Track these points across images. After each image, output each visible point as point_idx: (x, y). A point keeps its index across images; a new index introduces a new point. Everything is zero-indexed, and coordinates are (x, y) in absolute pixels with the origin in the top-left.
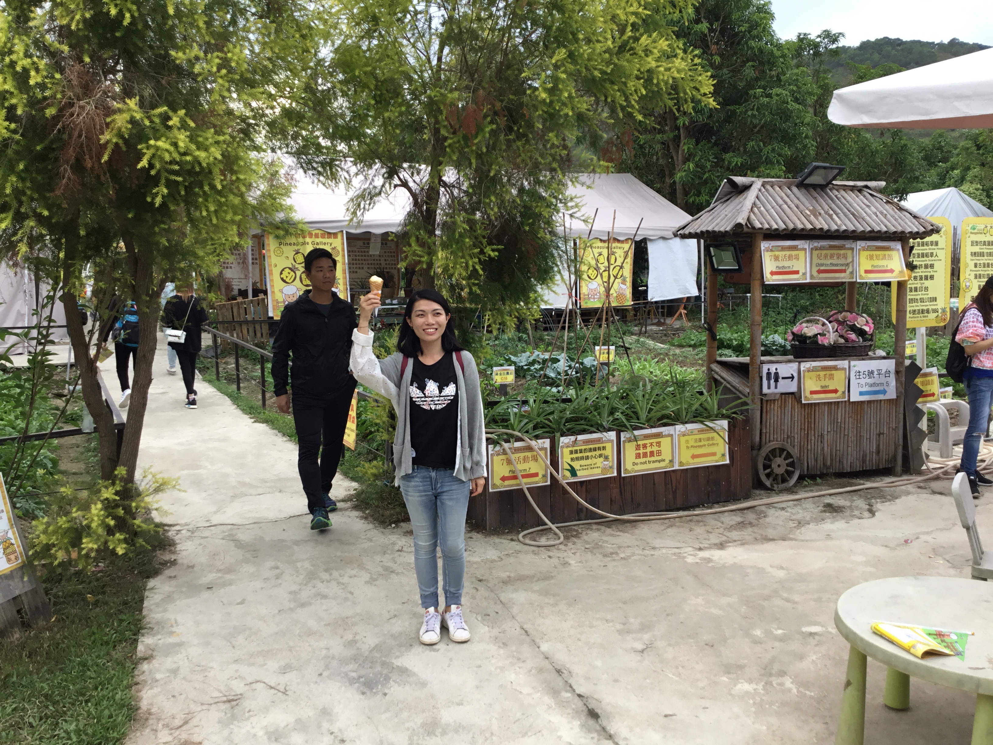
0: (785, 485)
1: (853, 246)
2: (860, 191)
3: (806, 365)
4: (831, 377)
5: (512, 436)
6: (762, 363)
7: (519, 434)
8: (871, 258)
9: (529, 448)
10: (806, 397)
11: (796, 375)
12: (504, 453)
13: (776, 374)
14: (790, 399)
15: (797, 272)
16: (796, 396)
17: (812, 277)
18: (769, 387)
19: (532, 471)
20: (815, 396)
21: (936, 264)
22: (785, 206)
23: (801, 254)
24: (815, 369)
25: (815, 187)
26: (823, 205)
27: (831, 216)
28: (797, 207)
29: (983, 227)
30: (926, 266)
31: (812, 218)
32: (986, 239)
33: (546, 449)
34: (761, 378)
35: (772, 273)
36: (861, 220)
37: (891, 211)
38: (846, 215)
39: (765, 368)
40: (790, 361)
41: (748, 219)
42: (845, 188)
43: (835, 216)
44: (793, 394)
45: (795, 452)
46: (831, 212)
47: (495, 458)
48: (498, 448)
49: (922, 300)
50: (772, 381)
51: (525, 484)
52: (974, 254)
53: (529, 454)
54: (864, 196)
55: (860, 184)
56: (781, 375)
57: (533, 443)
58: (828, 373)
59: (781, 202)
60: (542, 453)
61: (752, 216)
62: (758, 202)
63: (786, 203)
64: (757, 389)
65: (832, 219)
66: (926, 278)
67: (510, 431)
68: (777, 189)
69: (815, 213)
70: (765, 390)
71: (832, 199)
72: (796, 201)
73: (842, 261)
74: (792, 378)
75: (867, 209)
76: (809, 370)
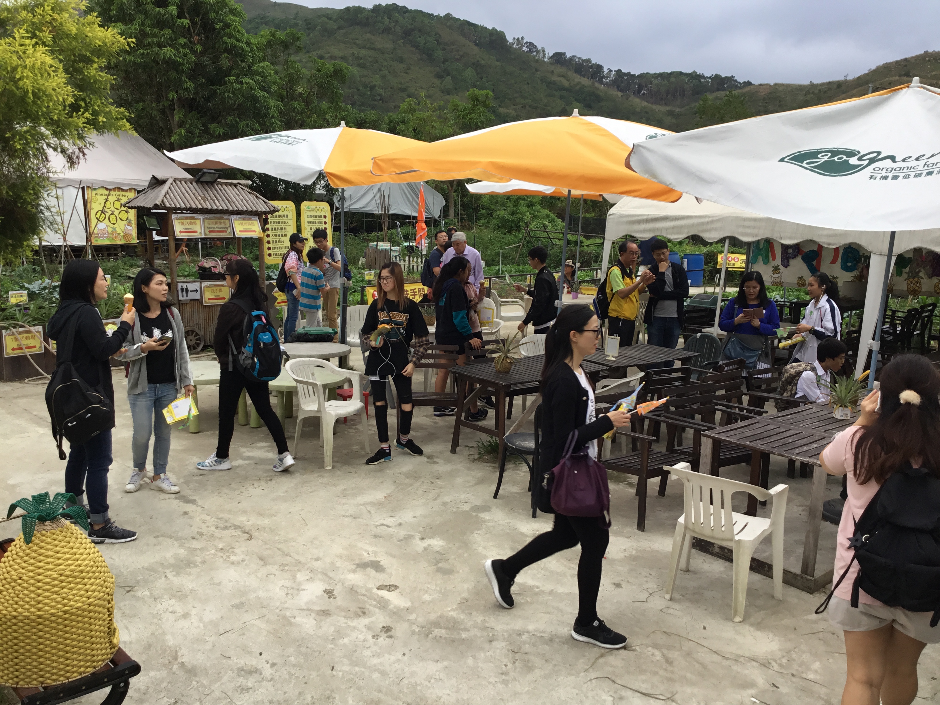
0: (195, 351)
1: (229, 218)
2: (235, 185)
3: (204, 284)
4: (221, 290)
5: (17, 325)
6: (178, 282)
7: (22, 324)
8: (242, 224)
9: (29, 332)
10: (206, 302)
11: (199, 289)
12: (13, 334)
13: (187, 289)
14: (196, 304)
15: (196, 232)
16: (199, 301)
17: (205, 234)
18: (183, 296)
19: (32, 345)
20: (211, 301)
21: (287, 227)
22: (186, 194)
23: (198, 222)
24: (210, 286)
25: (207, 183)
26: (211, 193)
27: (214, 201)
28: (194, 195)
29: (314, 207)
30: (282, 229)
31: (202, 202)
32: (317, 214)
33: (40, 332)
34: (178, 291)
35: (181, 232)
36: (232, 204)
37: (252, 199)
38: (223, 200)
39: (180, 285)
40: (195, 282)
41: (163, 201)
42: (226, 184)
43: (216, 201)
44: (198, 300)
45: (201, 333)
46: (215, 198)
47: (7, 337)
48: (8, 331)
49: (280, 248)
50: (184, 293)
51: (27, 352)
52: (310, 223)
53: (30, 335)
54: (237, 189)
55: (235, 181)
56: (190, 289)
57: (32, 329)
58: (219, 288)
59: (184, 191)
60: (38, 334)
61: (165, 200)
62: (169, 191)
63: (187, 192)
64: (176, 298)
65: (215, 203)
66: (282, 235)
67: (16, 322)
68: (183, 183)
69: (204, 199)
70: (180, 298)
71: (217, 191)
72: (194, 191)
73: (222, 226)
74: (197, 291)
75: (237, 198)
76: (207, 287)
